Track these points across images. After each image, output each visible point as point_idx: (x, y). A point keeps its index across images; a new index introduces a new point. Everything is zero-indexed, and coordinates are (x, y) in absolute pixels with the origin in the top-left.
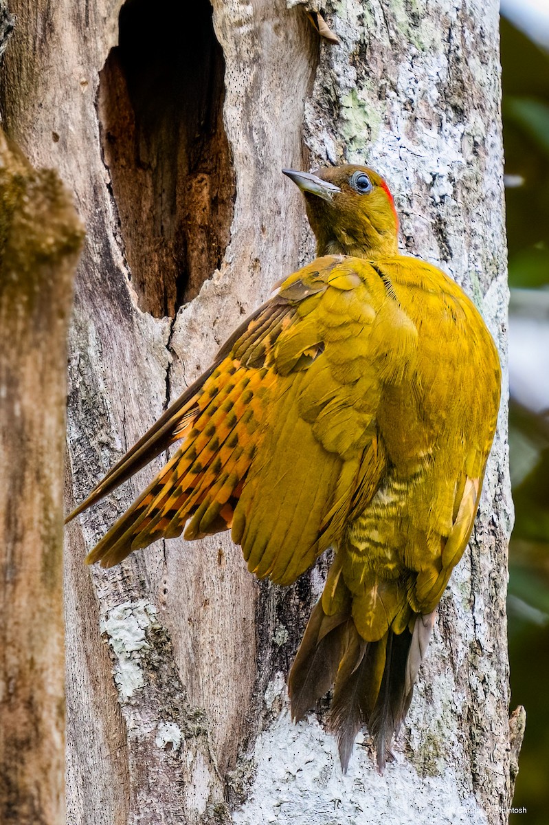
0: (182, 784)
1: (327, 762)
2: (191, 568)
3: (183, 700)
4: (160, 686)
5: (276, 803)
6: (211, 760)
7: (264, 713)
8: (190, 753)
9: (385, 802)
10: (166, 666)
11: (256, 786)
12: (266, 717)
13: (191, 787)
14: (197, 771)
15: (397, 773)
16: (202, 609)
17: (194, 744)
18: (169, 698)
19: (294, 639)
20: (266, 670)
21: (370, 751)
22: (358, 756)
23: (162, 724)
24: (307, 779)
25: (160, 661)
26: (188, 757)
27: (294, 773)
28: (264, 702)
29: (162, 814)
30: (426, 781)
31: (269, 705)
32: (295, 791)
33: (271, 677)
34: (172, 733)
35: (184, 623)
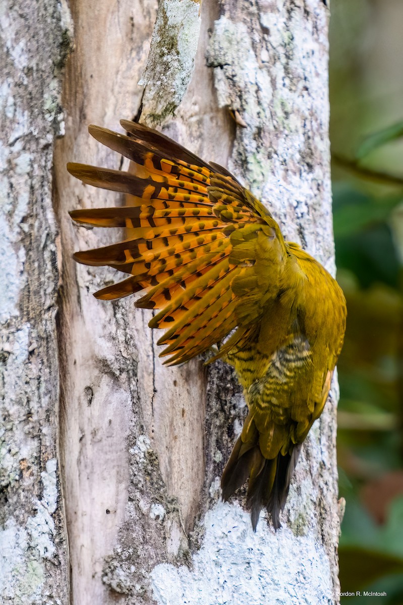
0: (165, 538)
1: (245, 528)
2: (167, 418)
3: (165, 492)
4: (152, 484)
5: (217, 550)
6: (181, 525)
7: (209, 500)
8: (169, 522)
9: (277, 550)
10: (155, 473)
11: (205, 540)
12: (211, 502)
13: (170, 541)
14: (173, 531)
15: (283, 534)
16: (173, 441)
17: (171, 516)
18: (157, 491)
19: (225, 459)
20: (210, 476)
21: (268, 522)
22: (261, 524)
23: (153, 505)
24: (234, 536)
25: (152, 470)
26: (168, 524)
27: (226, 533)
28: (210, 494)
29: (154, 555)
30: (298, 538)
31: (212, 495)
32: (227, 543)
33: (213, 480)
34: (159, 510)
35: (163, 449)
